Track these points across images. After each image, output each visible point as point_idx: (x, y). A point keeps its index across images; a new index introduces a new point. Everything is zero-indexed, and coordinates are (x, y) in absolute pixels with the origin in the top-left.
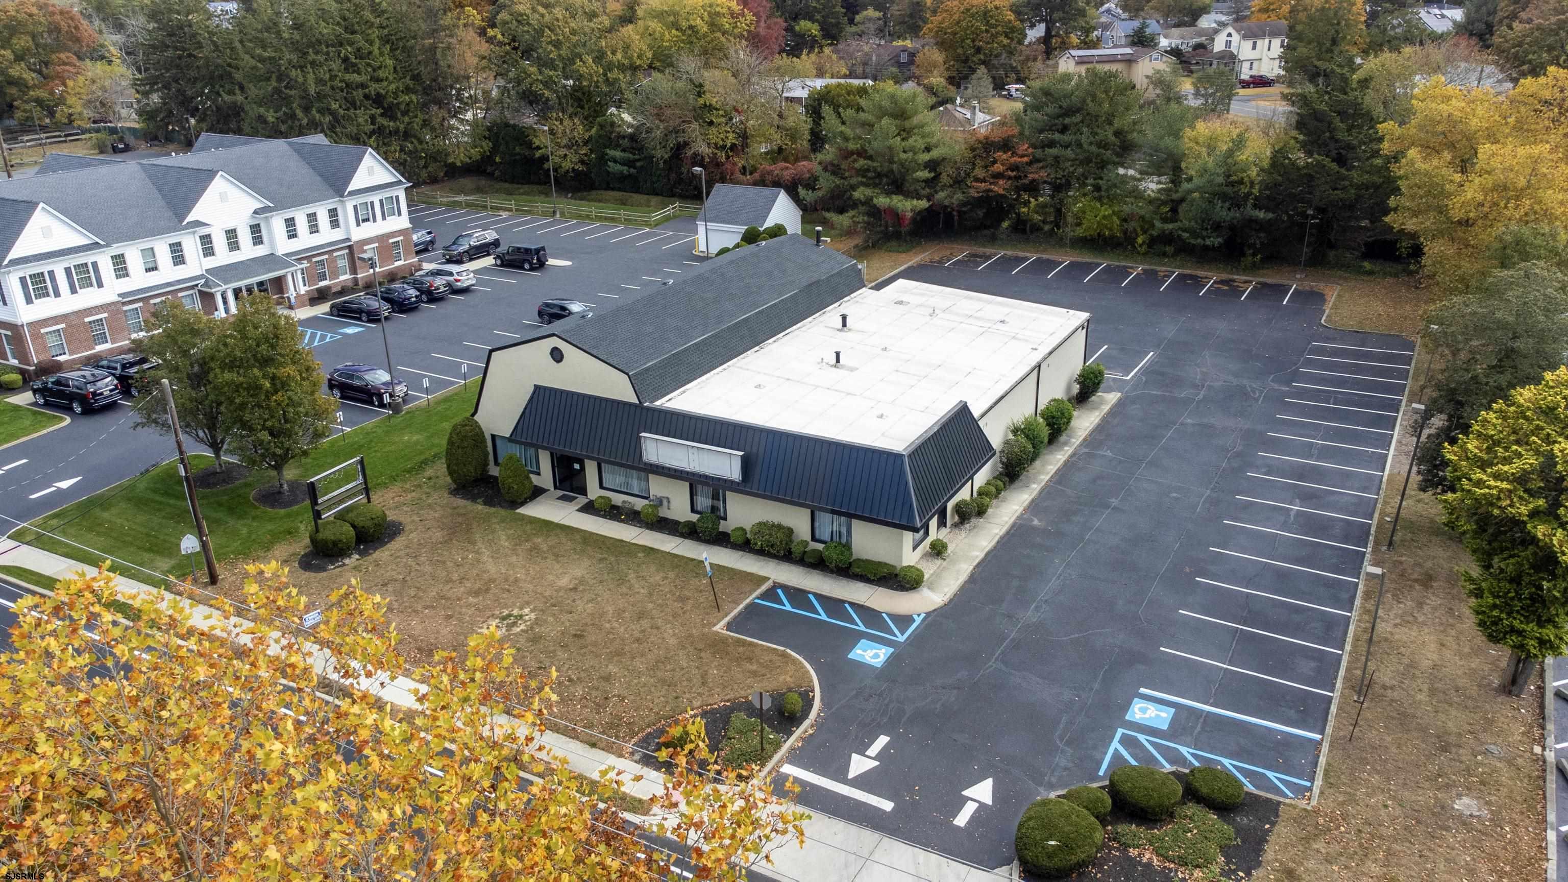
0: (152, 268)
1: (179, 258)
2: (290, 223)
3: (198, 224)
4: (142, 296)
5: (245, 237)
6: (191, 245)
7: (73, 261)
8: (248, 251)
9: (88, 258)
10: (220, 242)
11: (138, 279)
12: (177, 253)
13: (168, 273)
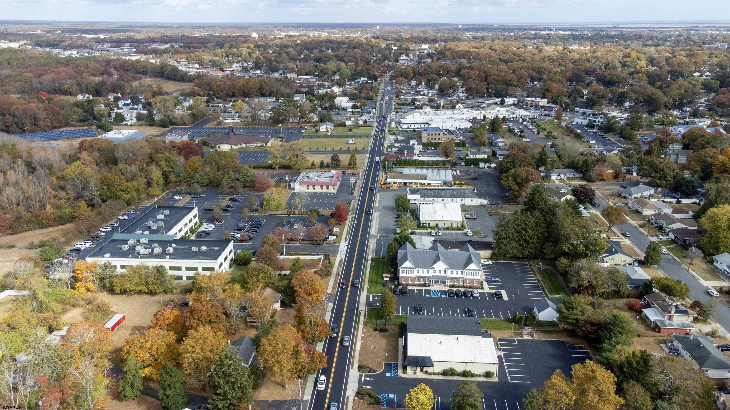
0: (423, 273)
2: (452, 272)
3: (434, 268)
4: (420, 277)
5: (442, 272)
6: (431, 271)
7: (410, 269)
8: (442, 274)
9: (413, 270)
10: (437, 272)
11: (420, 274)
12: (428, 272)
13: (426, 274)
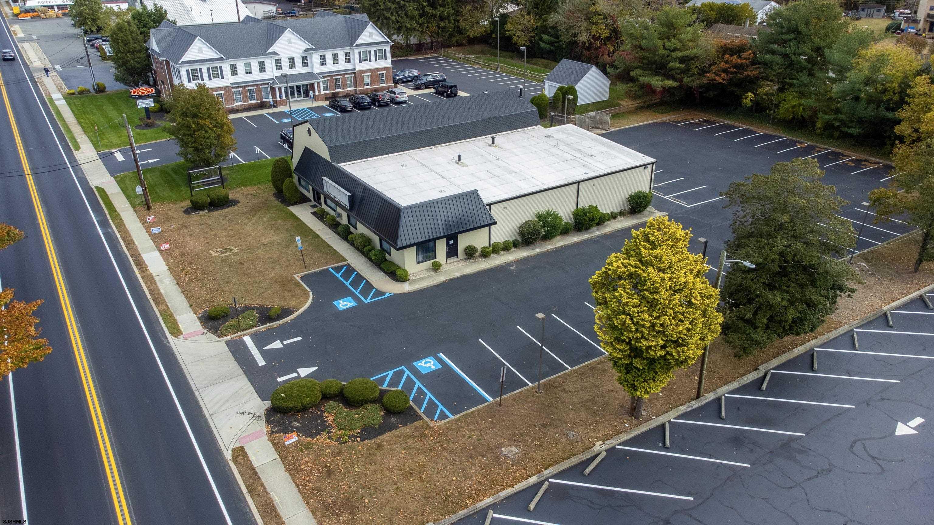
0: (249, 72)
1: (262, 69)
2: (323, 57)
3: (275, 53)
4: (243, 86)
5: (298, 62)
6: (270, 64)
7: (211, 65)
8: (299, 69)
9: (218, 65)
10: (285, 64)
11: (242, 77)
12: (262, 66)
13: (256, 75)
